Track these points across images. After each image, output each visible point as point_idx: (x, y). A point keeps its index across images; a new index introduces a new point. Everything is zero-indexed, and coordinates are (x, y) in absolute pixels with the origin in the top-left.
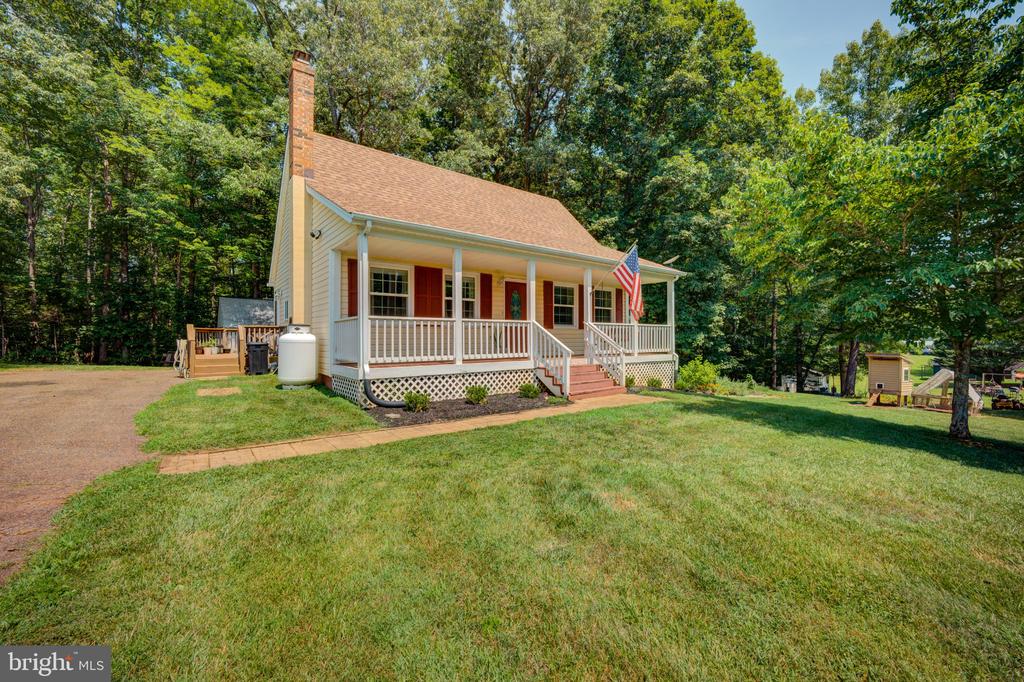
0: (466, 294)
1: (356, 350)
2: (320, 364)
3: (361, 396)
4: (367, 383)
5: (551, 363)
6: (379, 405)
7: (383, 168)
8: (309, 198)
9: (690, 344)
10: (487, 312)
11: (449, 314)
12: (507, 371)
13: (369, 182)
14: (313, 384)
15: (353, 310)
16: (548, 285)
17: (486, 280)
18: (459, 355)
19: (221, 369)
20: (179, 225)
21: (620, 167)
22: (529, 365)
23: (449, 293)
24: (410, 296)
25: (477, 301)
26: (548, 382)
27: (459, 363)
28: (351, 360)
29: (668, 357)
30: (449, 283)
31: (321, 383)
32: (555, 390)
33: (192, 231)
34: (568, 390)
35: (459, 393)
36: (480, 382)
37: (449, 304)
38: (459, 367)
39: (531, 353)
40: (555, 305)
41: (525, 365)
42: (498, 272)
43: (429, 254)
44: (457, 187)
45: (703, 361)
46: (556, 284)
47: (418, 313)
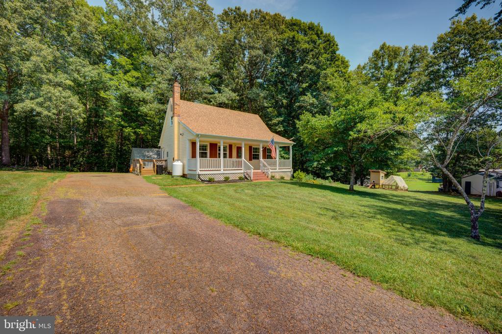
0: (225, 150)
1: (196, 166)
2: (183, 171)
3: (197, 178)
4: (199, 175)
5: (248, 171)
6: (202, 180)
7: (199, 110)
8: (179, 123)
9: (311, 166)
10: (231, 156)
11: (219, 157)
12: (236, 173)
13: (195, 116)
14: (182, 176)
15: (194, 156)
16: (250, 148)
17: (231, 146)
18: (222, 168)
19: (149, 173)
20: (122, 123)
21: (284, 99)
22: (242, 171)
23: (219, 150)
24: (208, 152)
25: (228, 153)
26: (247, 176)
27: (222, 170)
28: (194, 169)
29: (290, 170)
30: (219, 147)
31: (184, 176)
32: (249, 178)
33: (126, 125)
34: (252, 178)
35: (222, 179)
36: (228, 176)
37: (219, 154)
38: (222, 171)
39: (243, 168)
40: (253, 153)
41: (241, 172)
42: (234, 144)
43: (213, 141)
44: (222, 114)
45: (301, 171)
46: (253, 147)
47: (210, 157)
